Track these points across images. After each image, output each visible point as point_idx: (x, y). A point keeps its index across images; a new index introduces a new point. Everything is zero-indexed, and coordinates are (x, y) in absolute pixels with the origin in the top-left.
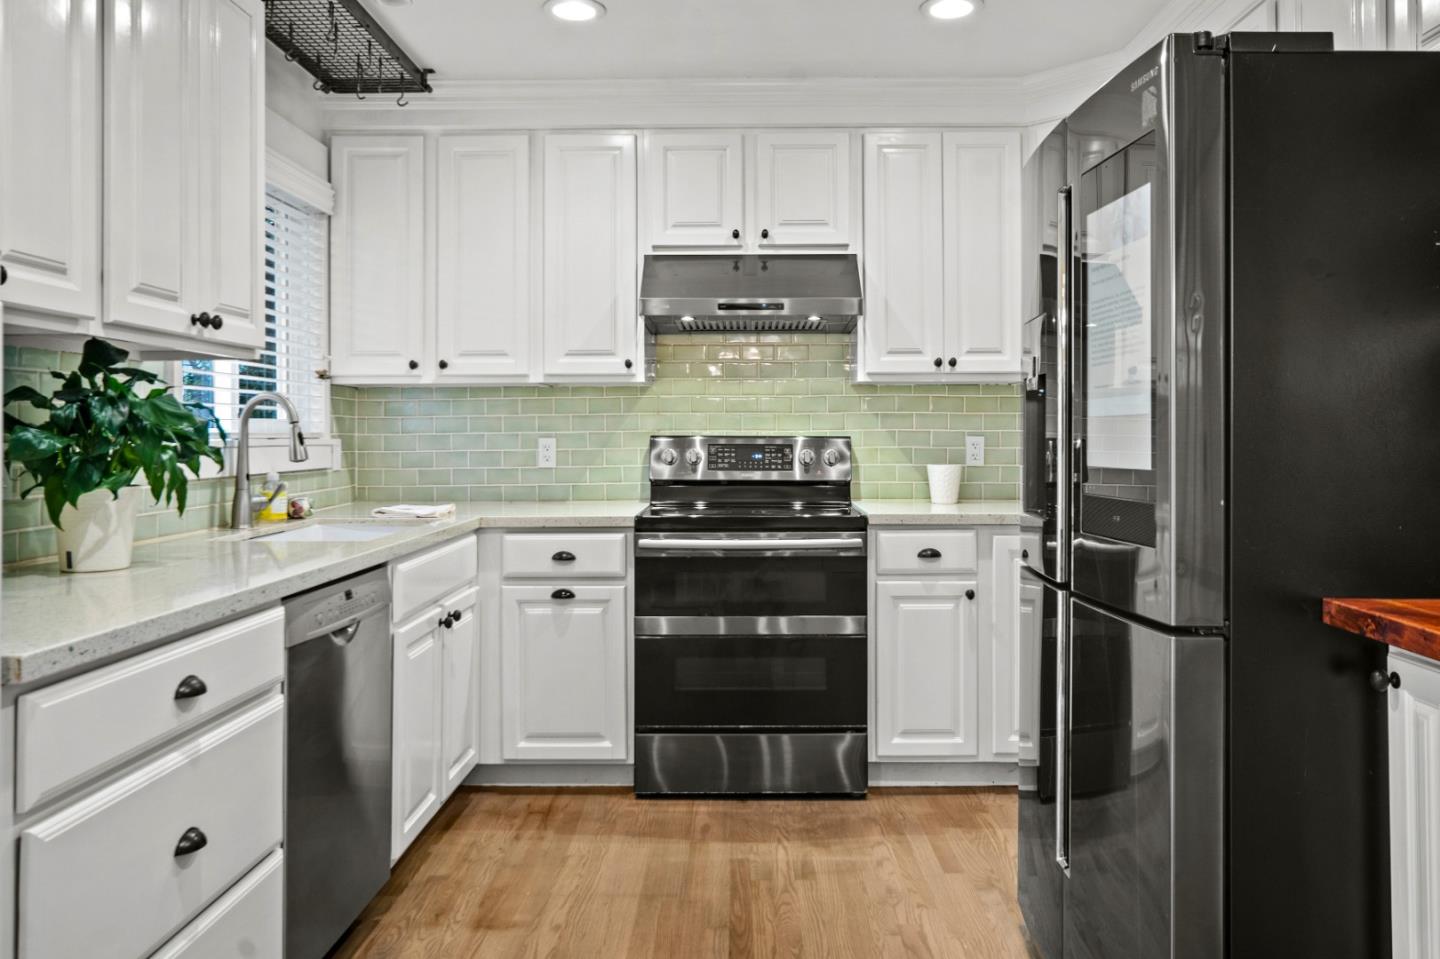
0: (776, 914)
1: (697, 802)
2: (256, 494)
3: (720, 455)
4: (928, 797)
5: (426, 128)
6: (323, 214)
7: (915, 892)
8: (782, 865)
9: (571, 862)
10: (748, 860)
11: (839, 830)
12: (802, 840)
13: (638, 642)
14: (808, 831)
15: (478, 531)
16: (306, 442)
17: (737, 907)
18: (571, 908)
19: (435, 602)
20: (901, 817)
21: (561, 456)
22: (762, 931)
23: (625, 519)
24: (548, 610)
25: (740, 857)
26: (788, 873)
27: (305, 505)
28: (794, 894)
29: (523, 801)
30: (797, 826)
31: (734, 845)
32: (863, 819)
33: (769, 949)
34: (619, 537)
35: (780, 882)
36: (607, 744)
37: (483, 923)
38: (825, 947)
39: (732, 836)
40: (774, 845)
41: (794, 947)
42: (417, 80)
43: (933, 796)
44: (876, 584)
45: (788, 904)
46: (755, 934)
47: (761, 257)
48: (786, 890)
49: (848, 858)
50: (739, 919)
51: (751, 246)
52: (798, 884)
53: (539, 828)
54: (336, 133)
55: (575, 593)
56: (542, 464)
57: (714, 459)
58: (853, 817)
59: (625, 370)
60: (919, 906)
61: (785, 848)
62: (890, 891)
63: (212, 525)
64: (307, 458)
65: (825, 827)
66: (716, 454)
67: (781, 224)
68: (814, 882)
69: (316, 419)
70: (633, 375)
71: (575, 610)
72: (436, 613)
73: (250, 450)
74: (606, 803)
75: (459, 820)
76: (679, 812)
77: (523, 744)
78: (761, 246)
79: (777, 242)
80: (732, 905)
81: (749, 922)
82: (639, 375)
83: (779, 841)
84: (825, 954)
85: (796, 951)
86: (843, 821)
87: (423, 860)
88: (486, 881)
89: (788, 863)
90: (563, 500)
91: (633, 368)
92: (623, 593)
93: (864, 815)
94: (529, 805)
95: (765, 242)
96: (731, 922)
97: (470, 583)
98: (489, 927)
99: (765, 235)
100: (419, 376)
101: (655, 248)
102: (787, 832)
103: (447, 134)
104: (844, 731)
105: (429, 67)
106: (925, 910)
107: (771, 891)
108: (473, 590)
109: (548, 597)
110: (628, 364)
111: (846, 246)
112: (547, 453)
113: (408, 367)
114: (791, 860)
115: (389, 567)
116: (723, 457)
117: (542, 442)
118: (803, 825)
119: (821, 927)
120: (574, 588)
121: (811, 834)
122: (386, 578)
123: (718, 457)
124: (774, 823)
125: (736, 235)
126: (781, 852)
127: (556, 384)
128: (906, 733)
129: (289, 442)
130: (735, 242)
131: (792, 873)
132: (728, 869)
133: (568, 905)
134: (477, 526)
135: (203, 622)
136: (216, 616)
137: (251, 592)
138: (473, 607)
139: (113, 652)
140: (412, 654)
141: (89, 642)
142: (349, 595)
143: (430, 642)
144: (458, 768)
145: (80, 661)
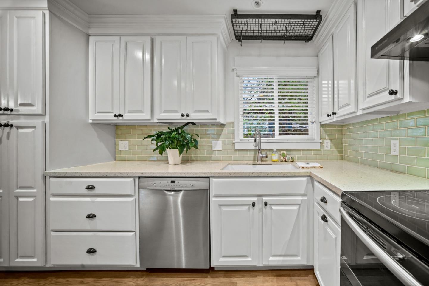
21: (402, 150)
24: (322, 222)
56: (393, 153)
90: (403, 173)
109: (321, 216)
112: (395, 148)
115: (211, 179)
117: (393, 142)
135: (95, 176)
136: (100, 176)
137: (115, 173)
138: (300, 204)
139: (66, 175)
140: (224, 208)
141: (60, 173)
142: (173, 182)
143: (246, 208)
144: (281, 259)
145: (57, 175)
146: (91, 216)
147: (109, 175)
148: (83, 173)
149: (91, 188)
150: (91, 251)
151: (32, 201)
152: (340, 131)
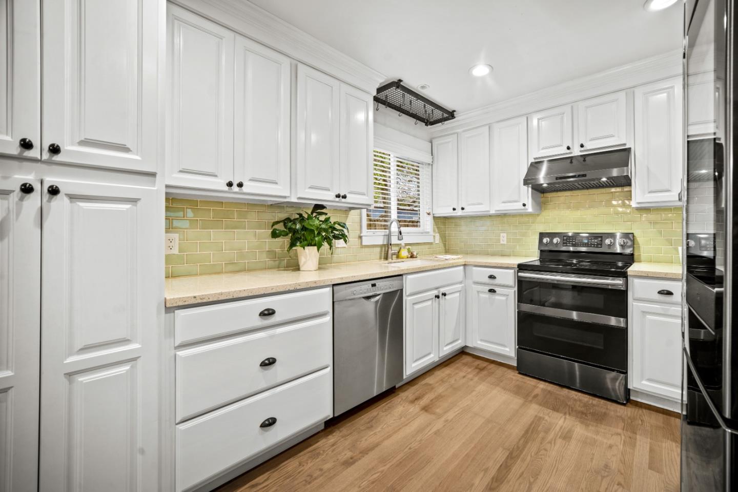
0: (537, 453)
1: (541, 382)
2: (395, 250)
3: (568, 240)
4: (665, 416)
5: (456, 131)
6: (429, 164)
7: (622, 474)
8: (558, 428)
9: (474, 393)
10: (543, 419)
11: (600, 418)
12: (577, 417)
13: (519, 312)
14: (582, 413)
15: (465, 265)
16: (402, 234)
17: (521, 442)
18: (458, 414)
19: (437, 288)
20: (640, 422)
21: (508, 240)
22: (524, 460)
23: (514, 264)
24: (487, 295)
25: (541, 415)
26: (559, 432)
27: (415, 254)
28: (552, 447)
29: (478, 362)
30: (579, 409)
31: (543, 408)
32: (618, 416)
33: (521, 471)
34: (512, 271)
35: (551, 436)
36: (507, 349)
37: (426, 409)
38: (548, 485)
39: (544, 404)
40: (561, 415)
41: (532, 477)
42: (451, 115)
43: (668, 417)
44: (633, 304)
45: (546, 450)
46: (519, 461)
47: (581, 156)
48: (550, 442)
49: (594, 436)
50: (518, 447)
51: (576, 152)
52: (559, 442)
53: (474, 375)
54: (434, 138)
55: (496, 290)
56: (502, 242)
57: (565, 241)
58: (612, 413)
59: (523, 207)
60: (619, 484)
61: (565, 418)
62: (606, 466)
63: (380, 258)
64: (402, 239)
65: (593, 414)
66: (566, 240)
67: (590, 140)
68: (567, 443)
69: (428, 227)
70: (527, 209)
71: (496, 297)
72: (435, 292)
73: (392, 237)
74: (505, 372)
75: (452, 364)
76: (530, 384)
77: (479, 342)
78: (581, 151)
79: (588, 148)
80: (520, 440)
81: (521, 452)
82: (530, 209)
83: (565, 414)
84: (545, 490)
85: (532, 480)
86: (605, 413)
87: (430, 376)
88: (440, 391)
89: (561, 427)
90: (509, 256)
91: (526, 207)
92: (512, 293)
93: (618, 414)
94: (478, 365)
95: (582, 149)
96: (514, 448)
97: (461, 283)
98: (426, 411)
99: (582, 146)
100: (456, 213)
101: (535, 159)
102: (572, 410)
103: (464, 131)
104: (613, 370)
105: (453, 110)
106: (621, 488)
107: (543, 439)
108: (461, 285)
109: (487, 291)
110: (524, 205)
111: (625, 144)
112: (504, 238)
113: (452, 210)
114: (563, 427)
115: (404, 277)
116: (569, 242)
117: (502, 234)
118: (583, 409)
119: (555, 471)
120: (496, 289)
121: (583, 415)
122: (402, 280)
123: (567, 241)
124: (569, 403)
125: (568, 148)
126: (562, 420)
127: (506, 213)
128: (649, 380)
129: (397, 234)
130: (568, 151)
131: (560, 434)
132: (532, 420)
133: (458, 412)
134: (464, 263)
135: (276, 291)
136: (285, 290)
137: (307, 283)
138: (460, 291)
139: (220, 299)
140: (416, 307)
141: (206, 295)
142: (374, 285)
143: (429, 303)
144: (450, 346)
145: (200, 301)
146: (269, 363)
147: (298, 288)
148: (254, 289)
149: (268, 313)
150: (269, 423)
151: (127, 371)
152: (444, 224)
